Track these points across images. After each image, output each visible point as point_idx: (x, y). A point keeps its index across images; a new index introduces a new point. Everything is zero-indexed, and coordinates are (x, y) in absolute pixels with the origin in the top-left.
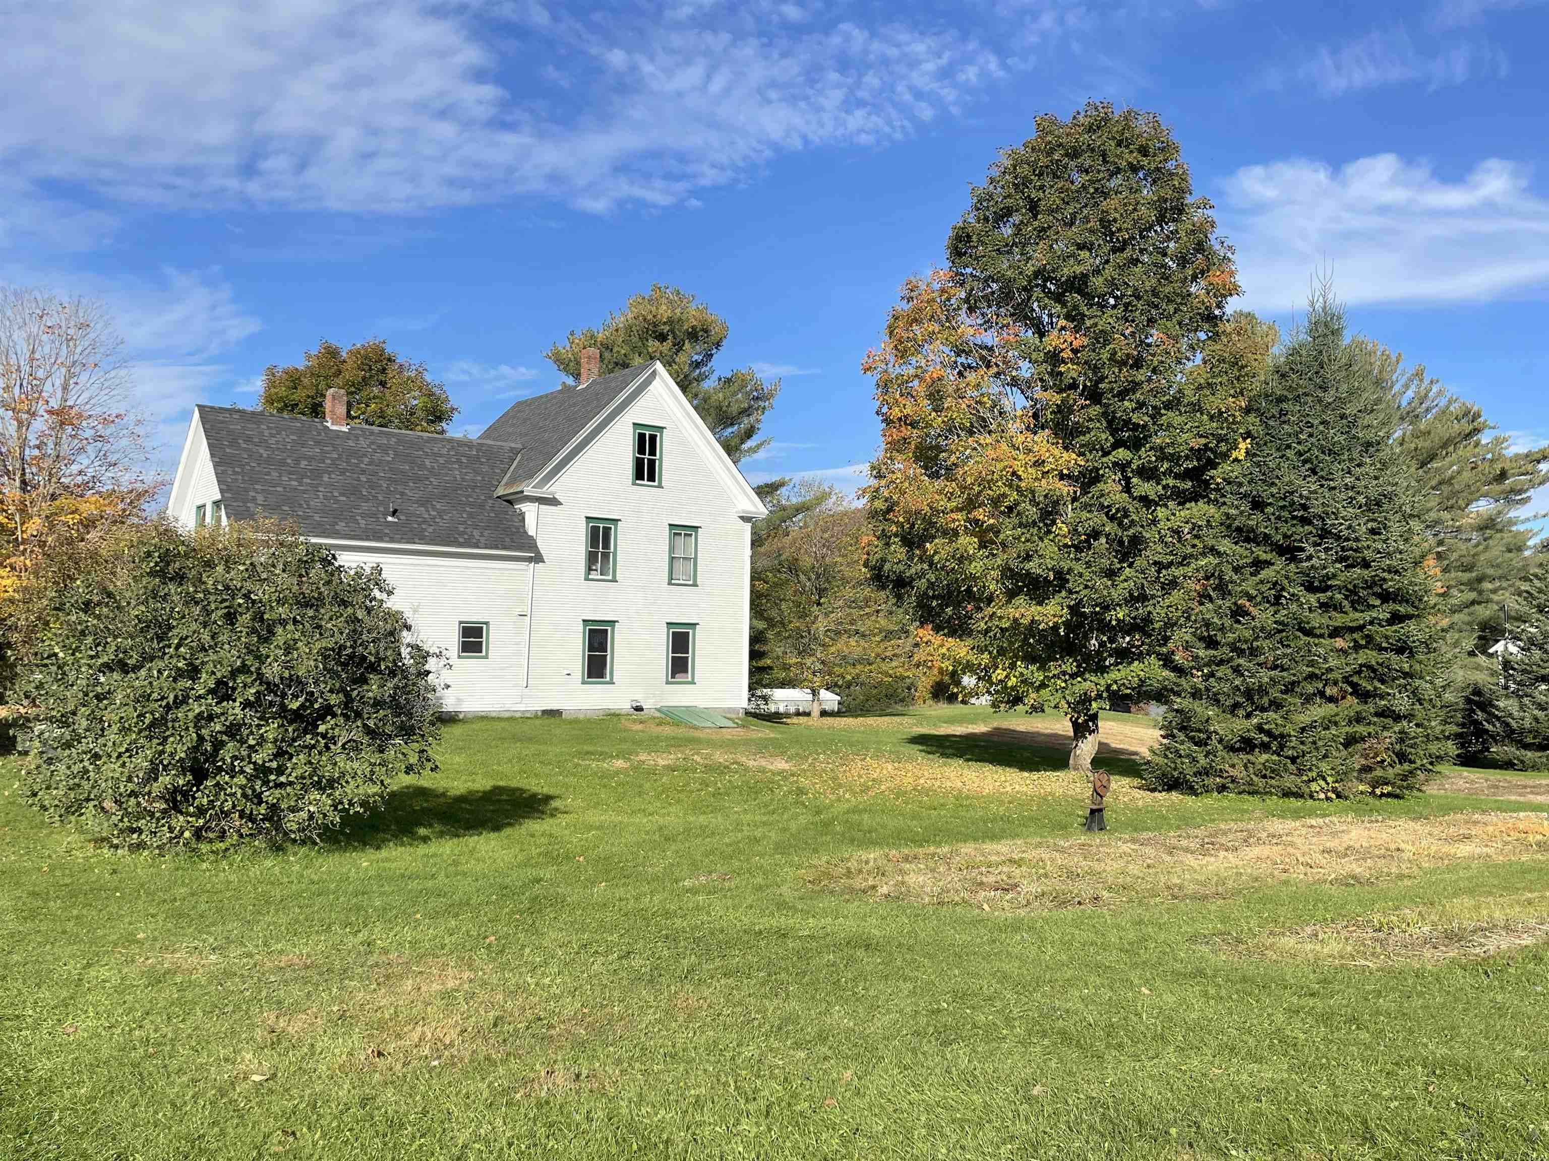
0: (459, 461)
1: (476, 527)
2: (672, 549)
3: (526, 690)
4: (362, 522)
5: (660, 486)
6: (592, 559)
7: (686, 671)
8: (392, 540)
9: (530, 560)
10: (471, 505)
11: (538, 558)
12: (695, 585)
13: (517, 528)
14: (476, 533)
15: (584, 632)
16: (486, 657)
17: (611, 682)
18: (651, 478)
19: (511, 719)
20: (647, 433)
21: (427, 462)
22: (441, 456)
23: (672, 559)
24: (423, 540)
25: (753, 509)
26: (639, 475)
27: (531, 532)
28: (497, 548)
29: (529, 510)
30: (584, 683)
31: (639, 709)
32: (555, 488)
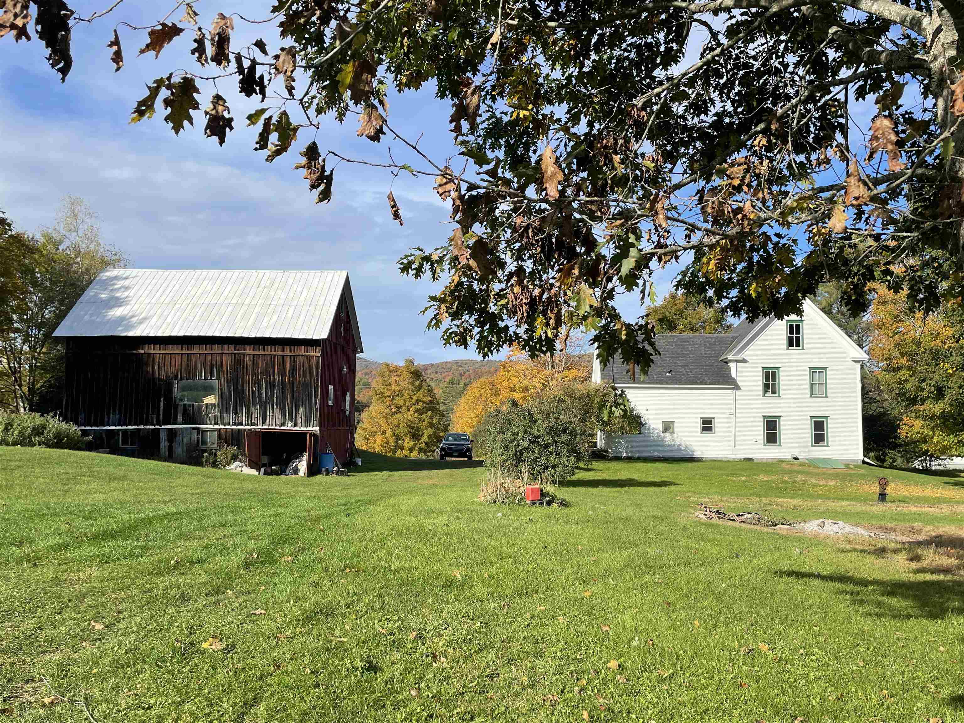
0: (705, 346)
1: (706, 375)
2: (812, 379)
3: (734, 449)
4: (655, 376)
5: (803, 349)
6: (766, 387)
7: (824, 441)
8: (667, 384)
9: (733, 389)
10: (707, 365)
11: (737, 388)
12: (826, 397)
13: (727, 375)
14: (706, 379)
15: (764, 421)
16: (714, 433)
17: (780, 445)
18: (798, 345)
19: (728, 461)
20: (794, 324)
21: (690, 348)
22: (697, 344)
23: (812, 385)
24: (680, 383)
25: (861, 356)
26: (790, 344)
27: (734, 375)
28: (715, 384)
29: (732, 365)
30: (765, 445)
31: (796, 459)
32: (745, 355)
